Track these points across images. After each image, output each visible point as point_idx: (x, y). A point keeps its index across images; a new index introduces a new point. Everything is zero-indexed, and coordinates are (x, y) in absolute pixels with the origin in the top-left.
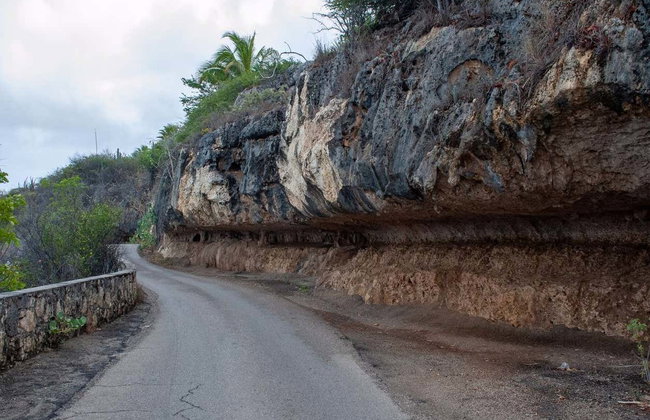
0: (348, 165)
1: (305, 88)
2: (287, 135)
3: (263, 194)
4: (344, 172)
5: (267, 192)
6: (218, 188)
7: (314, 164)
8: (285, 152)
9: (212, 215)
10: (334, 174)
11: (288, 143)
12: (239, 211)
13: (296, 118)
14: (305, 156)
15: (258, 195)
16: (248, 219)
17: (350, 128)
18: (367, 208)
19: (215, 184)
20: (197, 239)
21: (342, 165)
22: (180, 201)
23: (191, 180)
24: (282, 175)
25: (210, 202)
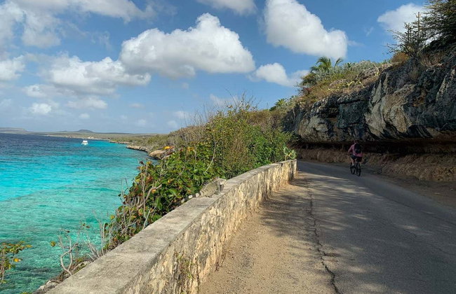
0: (416, 115)
1: (386, 80)
2: (373, 102)
3: (349, 128)
4: (413, 119)
5: (351, 128)
6: (322, 125)
7: (392, 114)
8: (371, 109)
9: (317, 137)
10: (405, 119)
11: (373, 105)
12: (333, 135)
13: (379, 94)
14: (386, 111)
15: (346, 129)
16: (337, 139)
17: (417, 98)
18: (426, 135)
19: (320, 123)
20: (304, 147)
21: (412, 115)
22: (300, 131)
23: (307, 122)
24: (367, 120)
25: (317, 131)
